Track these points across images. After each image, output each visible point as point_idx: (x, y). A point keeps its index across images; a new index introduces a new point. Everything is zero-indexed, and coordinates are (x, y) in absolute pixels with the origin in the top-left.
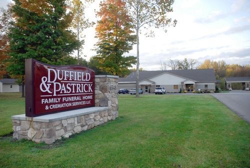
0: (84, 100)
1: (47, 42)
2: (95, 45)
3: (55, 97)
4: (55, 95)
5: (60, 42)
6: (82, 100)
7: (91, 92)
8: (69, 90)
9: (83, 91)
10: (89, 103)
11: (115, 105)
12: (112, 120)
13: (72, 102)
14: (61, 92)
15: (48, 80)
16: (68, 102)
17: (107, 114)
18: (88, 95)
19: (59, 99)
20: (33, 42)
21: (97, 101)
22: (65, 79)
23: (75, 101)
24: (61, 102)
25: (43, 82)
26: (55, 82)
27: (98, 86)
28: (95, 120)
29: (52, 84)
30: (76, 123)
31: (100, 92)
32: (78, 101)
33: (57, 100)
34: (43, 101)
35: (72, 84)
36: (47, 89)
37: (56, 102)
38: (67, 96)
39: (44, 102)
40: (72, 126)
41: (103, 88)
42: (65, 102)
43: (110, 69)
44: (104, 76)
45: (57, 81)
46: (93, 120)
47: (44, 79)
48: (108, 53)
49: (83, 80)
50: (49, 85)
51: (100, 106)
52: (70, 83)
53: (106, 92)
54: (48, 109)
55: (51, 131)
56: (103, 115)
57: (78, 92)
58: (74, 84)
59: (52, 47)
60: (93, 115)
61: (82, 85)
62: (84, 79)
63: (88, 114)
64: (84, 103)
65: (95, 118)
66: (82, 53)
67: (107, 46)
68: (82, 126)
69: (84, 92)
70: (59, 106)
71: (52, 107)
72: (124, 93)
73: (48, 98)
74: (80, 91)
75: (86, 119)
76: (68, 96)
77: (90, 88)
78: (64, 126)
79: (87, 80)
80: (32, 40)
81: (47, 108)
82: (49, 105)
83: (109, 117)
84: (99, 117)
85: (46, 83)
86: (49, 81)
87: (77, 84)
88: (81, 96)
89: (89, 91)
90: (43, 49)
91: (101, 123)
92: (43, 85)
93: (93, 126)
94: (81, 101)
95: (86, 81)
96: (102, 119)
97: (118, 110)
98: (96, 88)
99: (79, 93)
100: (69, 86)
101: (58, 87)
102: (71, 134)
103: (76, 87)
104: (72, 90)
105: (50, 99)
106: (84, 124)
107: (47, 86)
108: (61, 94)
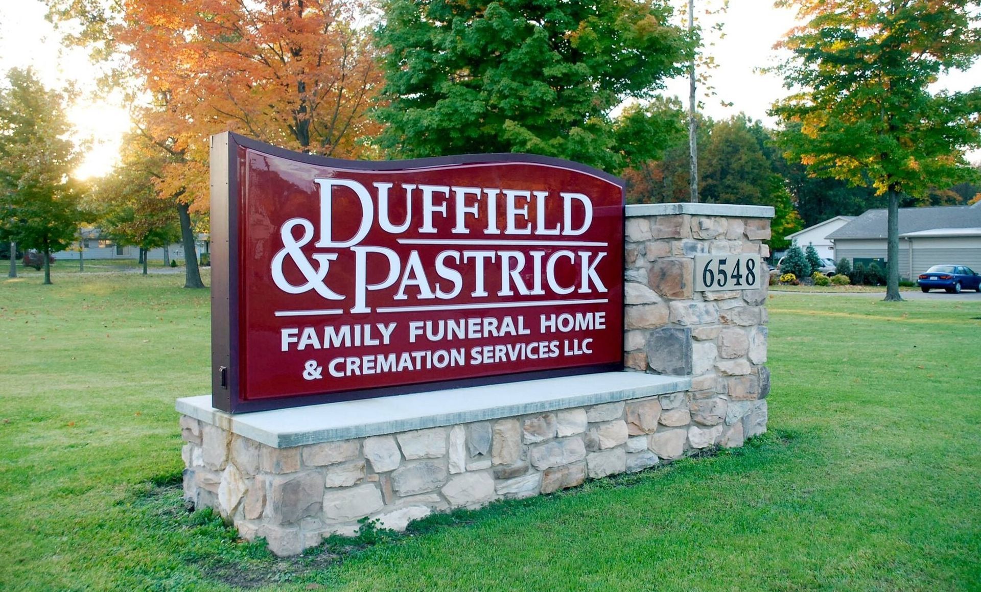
0: (549, 336)
1: (524, 49)
2: (777, 46)
3: (361, 319)
4: (360, 307)
5: (585, 42)
6: (536, 336)
7: (595, 294)
8: (448, 286)
9: (545, 285)
10: (582, 349)
11: (747, 369)
12: (717, 450)
13: (468, 344)
14: (400, 296)
15: (317, 236)
16: (446, 344)
17: (678, 416)
18: (573, 310)
19: (387, 332)
20: (464, 51)
21: (634, 341)
22: (428, 227)
23: (492, 341)
24: (400, 344)
25: (292, 247)
26: (363, 243)
27: (640, 262)
28: (591, 446)
29: (347, 257)
30: (459, 456)
31: (652, 296)
32: (509, 339)
33: (376, 334)
34: (286, 337)
35: (467, 254)
36: (315, 281)
37: (368, 342)
38: (435, 317)
39: (293, 346)
40: (431, 470)
41: (663, 275)
42: (423, 343)
43: (855, 164)
44: (669, 208)
45: (377, 236)
46: (579, 446)
47: (298, 232)
48: (845, 82)
49: (541, 230)
50: (324, 260)
51: (649, 369)
52: (460, 248)
53: (677, 295)
54: (317, 375)
55: (291, 489)
56: (650, 422)
57: (506, 291)
58: (480, 256)
59: (547, 71)
60: (581, 418)
61: (537, 256)
62: (549, 225)
63: (545, 415)
64: (547, 350)
65: (594, 435)
66: (712, 92)
67: (838, 46)
68: (503, 474)
69: (550, 294)
70: (387, 363)
71: (340, 367)
72: (951, 290)
73: (319, 324)
74: (523, 290)
75: (530, 438)
76: (446, 315)
77: (588, 272)
78: (378, 468)
79: (568, 231)
80: (459, 47)
81: (312, 371)
82: (323, 356)
83: (695, 430)
84: (621, 429)
85: (309, 250)
86: (326, 241)
87: (505, 255)
88: (532, 317)
89: (585, 289)
90: (505, 81)
91: (634, 463)
92: (288, 260)
93: (576, 477)
94: (526, 340)
95: (561, 237)
96: (641, 443)
97: (763, 394)
98: (630, 273)
99: (517, 297)
100: (449, 262)
101: (377, 268)
102: (421, 512)
103: (493, 269)
104: (469, 285)
105: (329, 331)
106: (519, 464)
107: (316, 265)
108: (401, 303)
